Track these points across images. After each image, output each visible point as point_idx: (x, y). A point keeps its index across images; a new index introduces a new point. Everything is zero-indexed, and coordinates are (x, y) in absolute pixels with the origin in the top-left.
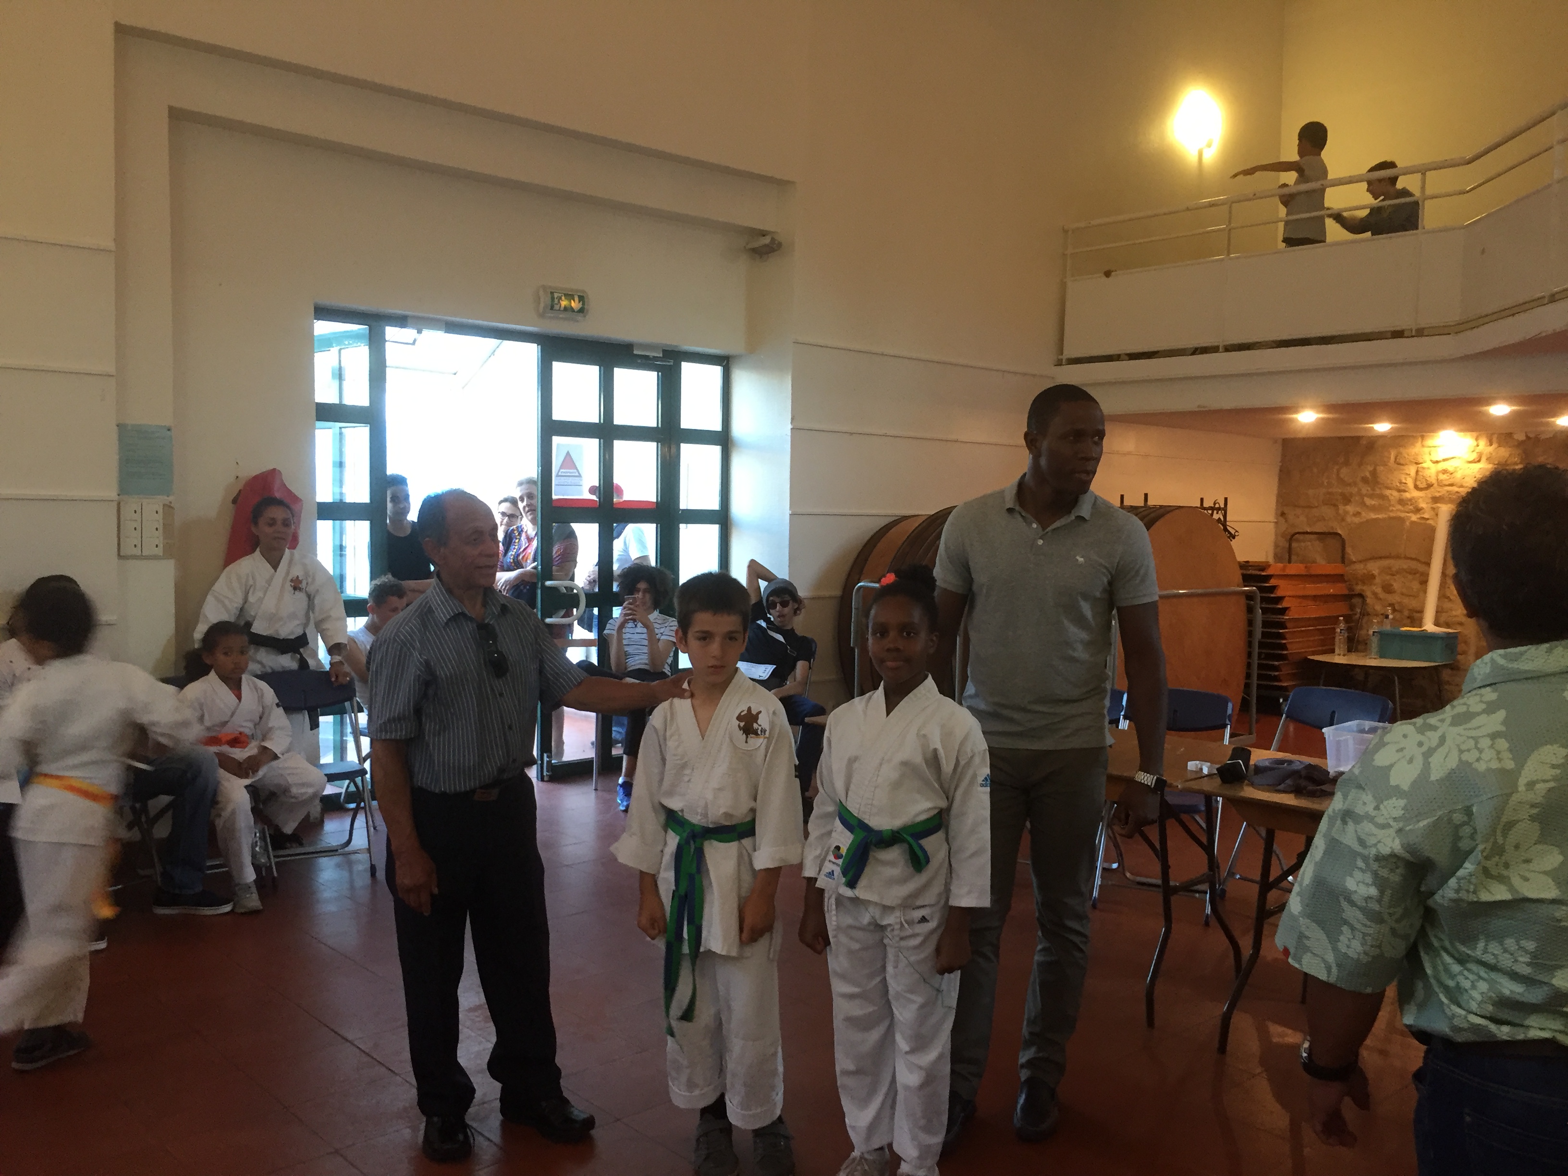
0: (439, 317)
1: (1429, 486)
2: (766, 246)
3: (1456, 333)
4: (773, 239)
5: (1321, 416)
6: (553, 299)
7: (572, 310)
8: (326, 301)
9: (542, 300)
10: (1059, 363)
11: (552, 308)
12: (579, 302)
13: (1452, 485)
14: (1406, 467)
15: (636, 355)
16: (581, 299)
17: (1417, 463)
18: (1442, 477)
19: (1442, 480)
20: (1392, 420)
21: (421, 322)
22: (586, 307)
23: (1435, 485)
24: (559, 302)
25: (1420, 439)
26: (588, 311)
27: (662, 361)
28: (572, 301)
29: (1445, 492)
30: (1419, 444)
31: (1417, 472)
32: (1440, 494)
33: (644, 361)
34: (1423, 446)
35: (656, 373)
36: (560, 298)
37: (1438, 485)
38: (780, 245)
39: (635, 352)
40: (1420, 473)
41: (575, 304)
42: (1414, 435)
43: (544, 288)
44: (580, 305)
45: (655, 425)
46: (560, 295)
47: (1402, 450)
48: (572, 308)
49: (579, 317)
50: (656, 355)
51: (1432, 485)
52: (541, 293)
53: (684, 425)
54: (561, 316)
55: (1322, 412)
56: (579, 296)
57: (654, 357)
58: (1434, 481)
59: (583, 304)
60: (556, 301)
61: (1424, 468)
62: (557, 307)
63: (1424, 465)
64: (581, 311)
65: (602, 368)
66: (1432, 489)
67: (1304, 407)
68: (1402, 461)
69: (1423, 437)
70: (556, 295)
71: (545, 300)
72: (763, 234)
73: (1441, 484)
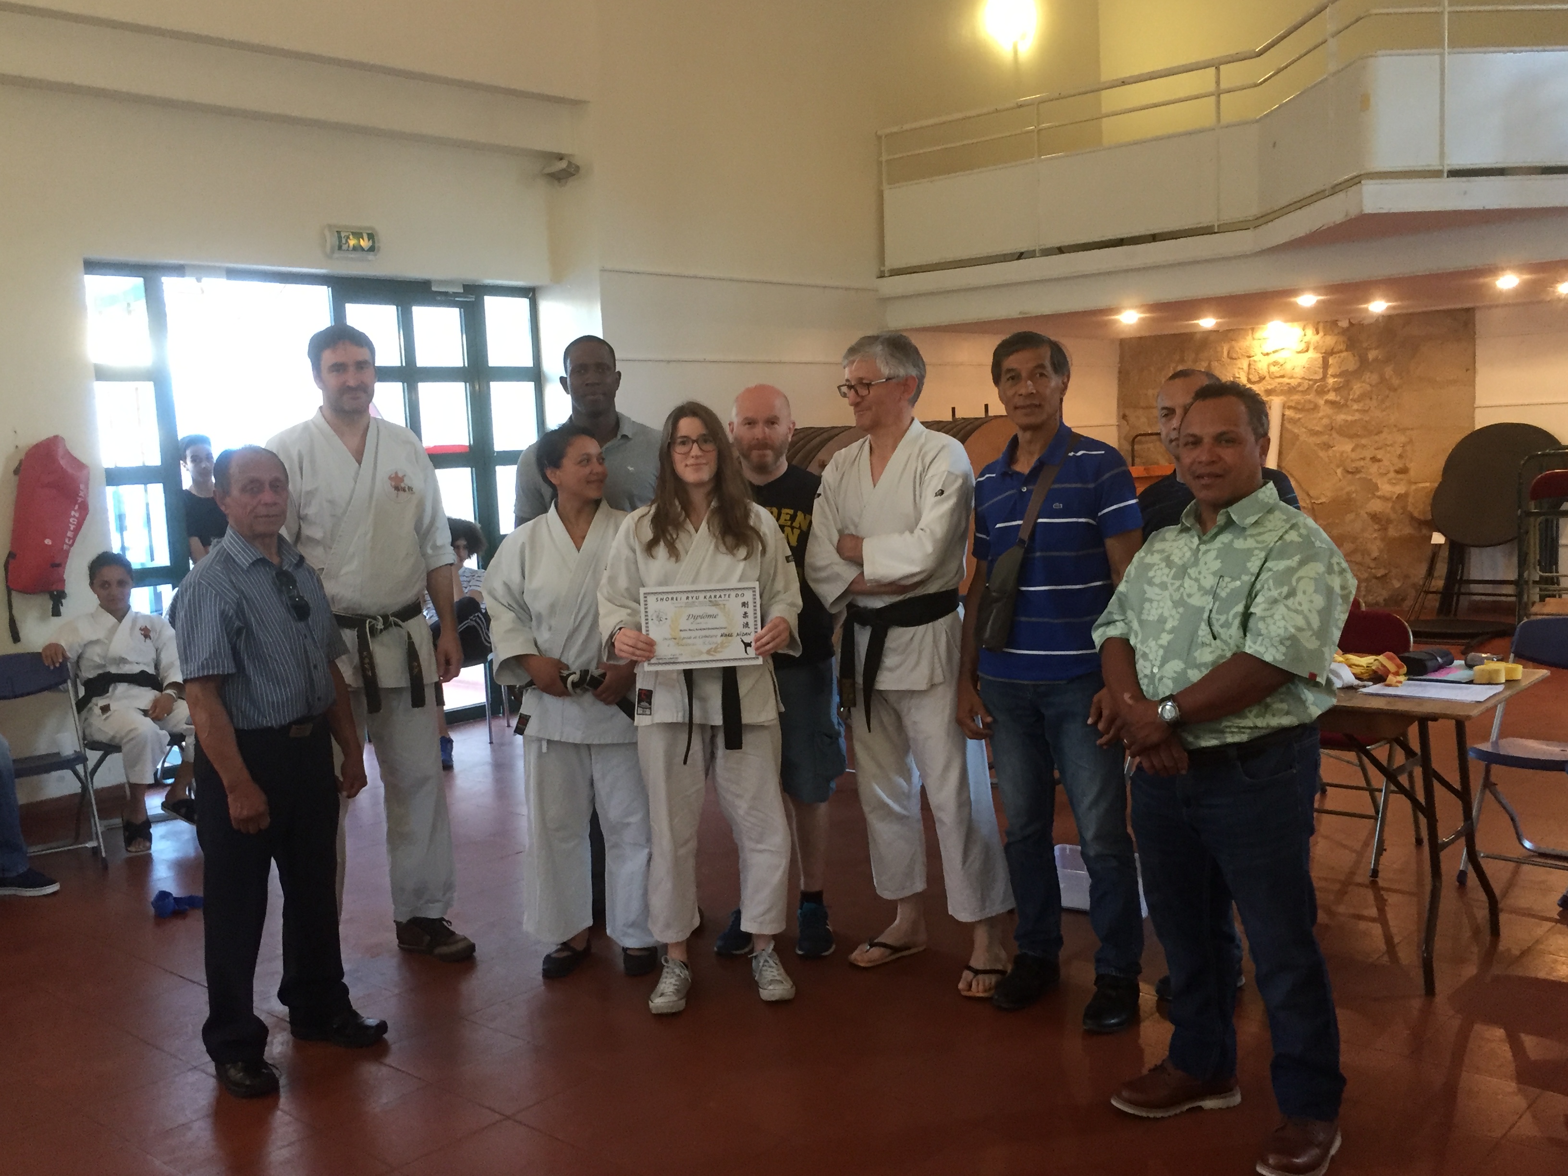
0: (217, 264)
1: (1262, 379)
2: (564, 170)
3: (1255, 227)
4: (570, 163)
5: (1142, 315)
6: (340, 238)
7: (363, 249)
8: (95, 255)
9: (328, 240)
10: (881, 276)
11: (340, 248)
12: (369, 240)
13: (1283, 376)
14: (1238, 362)
15: (436, 292)
16: (371, 237)
17: (1249, 357)
18: (1273, 369)
19: (1272, 373)
20: (1217, 315)
21: (201, 270)
22: (376, 245)
23: (1267, 378)
24: (347, 241)
25: (1250, 332)
26: (379, 250)
27: (461, 297)
28: (361, 240)
29: (1276, 384)
30: (1249, 337)
31: (1250, 365)
32: (1273, 387)
33: (443, 298)
34: (1254, 339)
35: (458, 309)
36: (348, 237)
37: (1270, 378)
38: (577, 168)
39: (434, 289)
40: (1252, 367)
41: (365, 243)
42: (1244, 327)
43: (330, 227)
44: (370, 243)
45: (462, 365)
46: (347, 234)
47: (1233, 342)
48: (361, 246)
49: (371, 256)
50: (455, 290)
51: (1264, 378)
52: (327, 233)
53: (492, 363)
54: (352, 256)
55: (1143, 312)
56: (368, 234)
57: (453, 293)
58: (1266, 374)
59: (374, 242)
60: (344, 241)
61: (1255, 361)
62: (345, 247)
63: (1255, 358)
64: (372, 249)
65: (400, 308)
66: (1264, 382)
67: (1125, 308)
68: (1234, 356)
69: (1253, 329)
70: (343, 235)
71: (331, 240)
72: (561, 157)
73: (1273, 377)
